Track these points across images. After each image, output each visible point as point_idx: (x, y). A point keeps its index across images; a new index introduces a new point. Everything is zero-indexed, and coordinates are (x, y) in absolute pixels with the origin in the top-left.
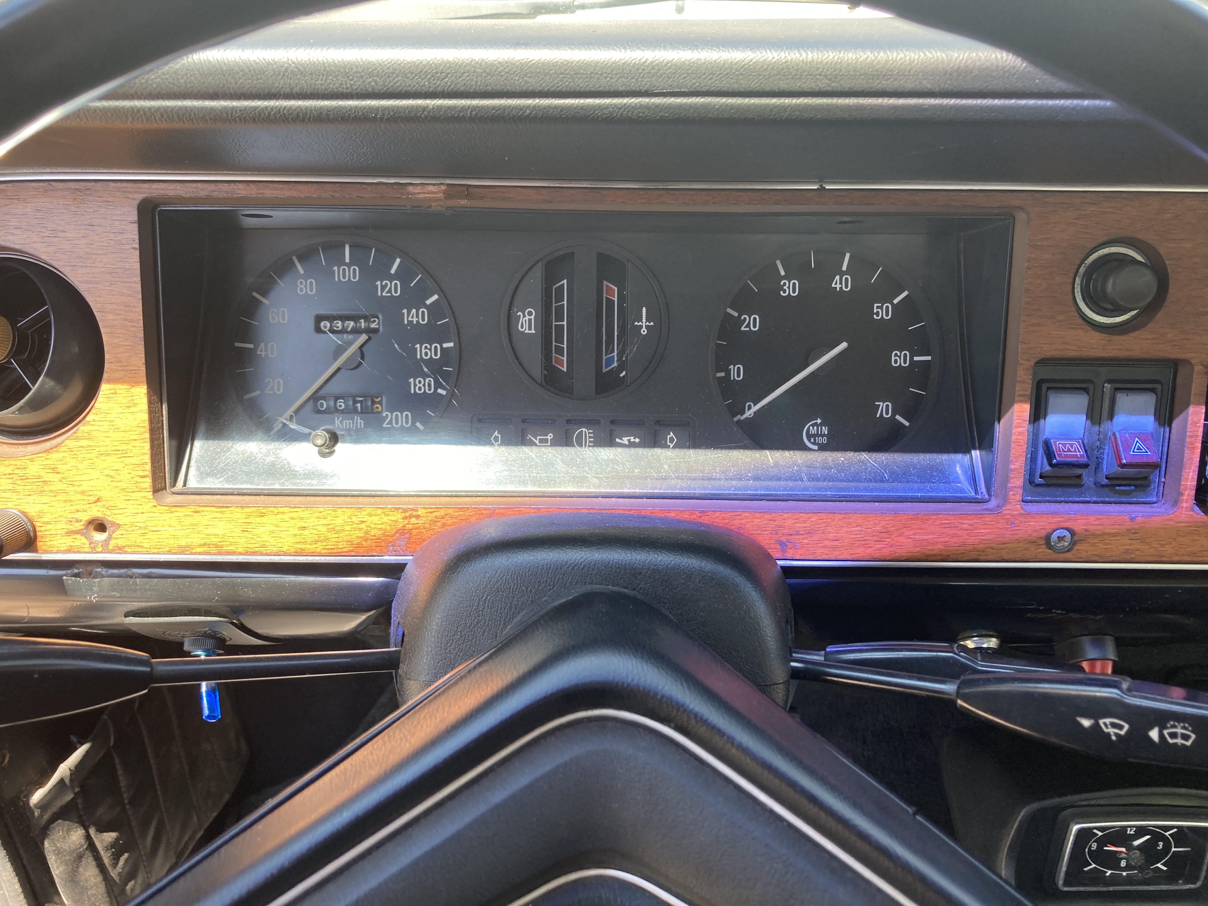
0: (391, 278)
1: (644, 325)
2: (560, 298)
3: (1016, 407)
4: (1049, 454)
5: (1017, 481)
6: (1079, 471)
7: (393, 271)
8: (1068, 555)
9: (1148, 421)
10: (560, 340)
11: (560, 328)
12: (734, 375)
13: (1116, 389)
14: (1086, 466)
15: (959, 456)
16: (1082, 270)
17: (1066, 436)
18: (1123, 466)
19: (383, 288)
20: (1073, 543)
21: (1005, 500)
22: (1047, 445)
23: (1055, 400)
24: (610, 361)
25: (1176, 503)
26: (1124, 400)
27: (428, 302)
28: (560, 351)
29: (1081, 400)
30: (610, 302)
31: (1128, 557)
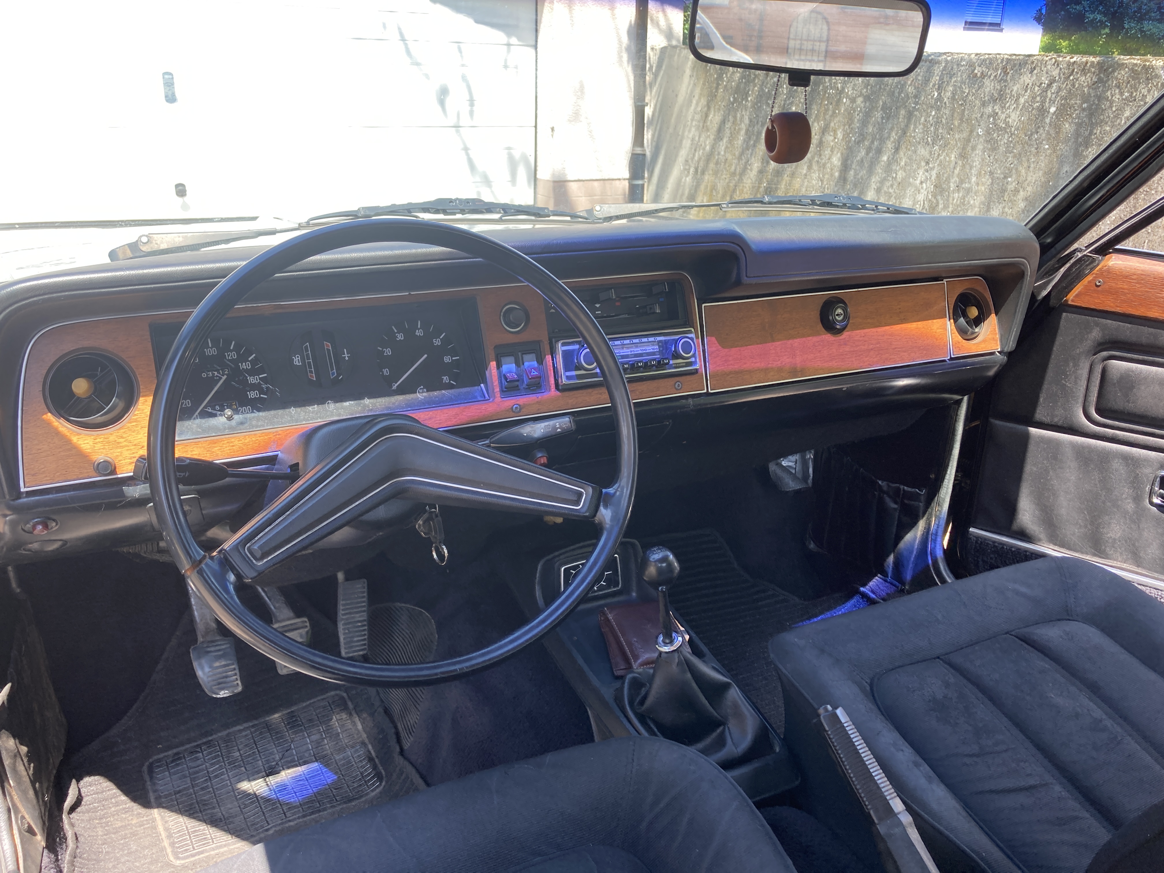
0: (231, 351)
1: (346, 356)
2: (307, 350)
3: (491, 363)
4: (506, 379)
5: (497, 389)
6: (517, 383)
7: (232, 348)
8: (520, 414)
9: (535, 364)
10: (310, 367)
11: (309, 363)
12: (385, 373)
13: (523, 354)
14: (518, 381)
15: (476, 387)
16: (502, 314)
17: (510, 372)
18: (530, 379)
19: (228, 356)
20: (520, 409)
21: (495, 397)
22: (504, 375)
23: (504, 360)
24: (333, 374)
25: (550, 390)
26: (526, 357)
27: (250, 359)
28: (311, 372)
29: (512, 359)
30: (328, 350)
31: (539, 412)
